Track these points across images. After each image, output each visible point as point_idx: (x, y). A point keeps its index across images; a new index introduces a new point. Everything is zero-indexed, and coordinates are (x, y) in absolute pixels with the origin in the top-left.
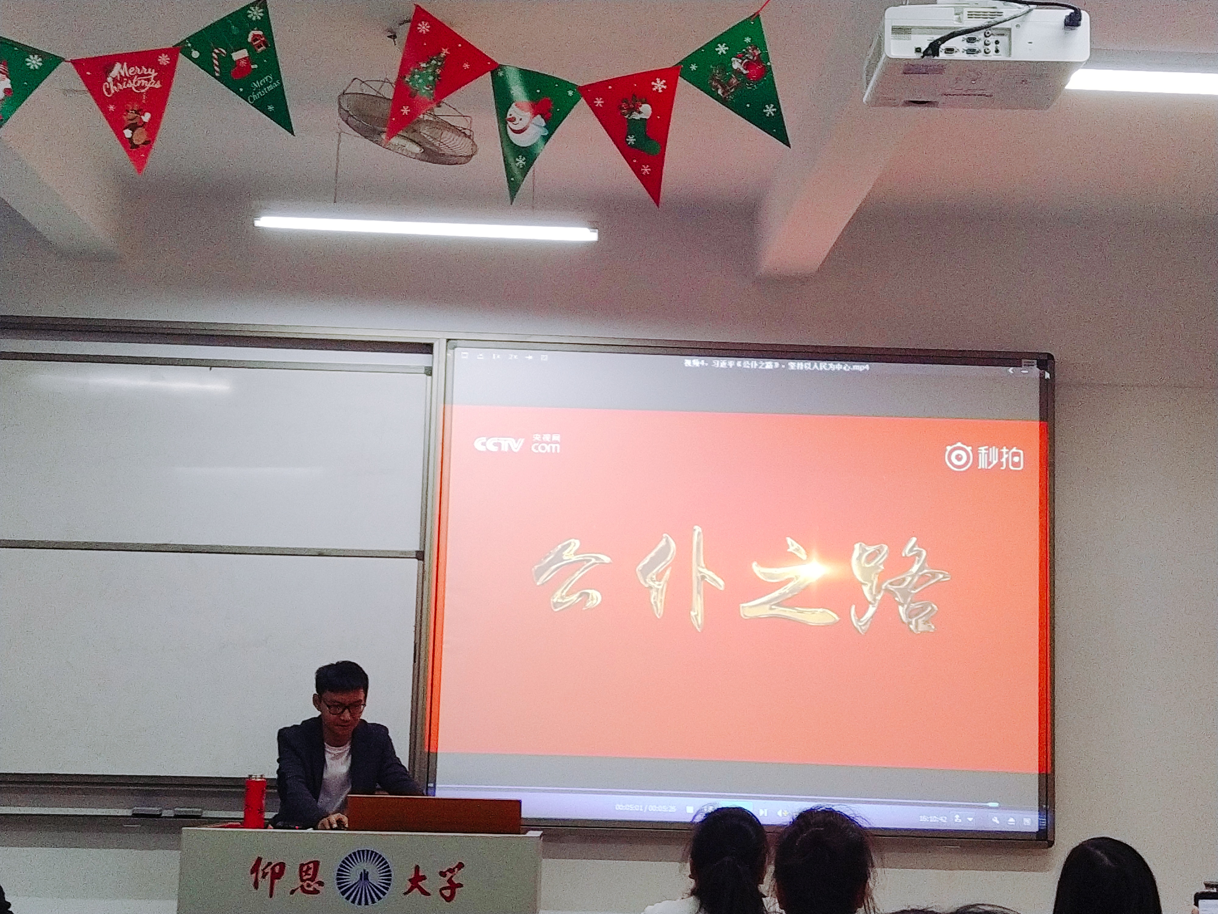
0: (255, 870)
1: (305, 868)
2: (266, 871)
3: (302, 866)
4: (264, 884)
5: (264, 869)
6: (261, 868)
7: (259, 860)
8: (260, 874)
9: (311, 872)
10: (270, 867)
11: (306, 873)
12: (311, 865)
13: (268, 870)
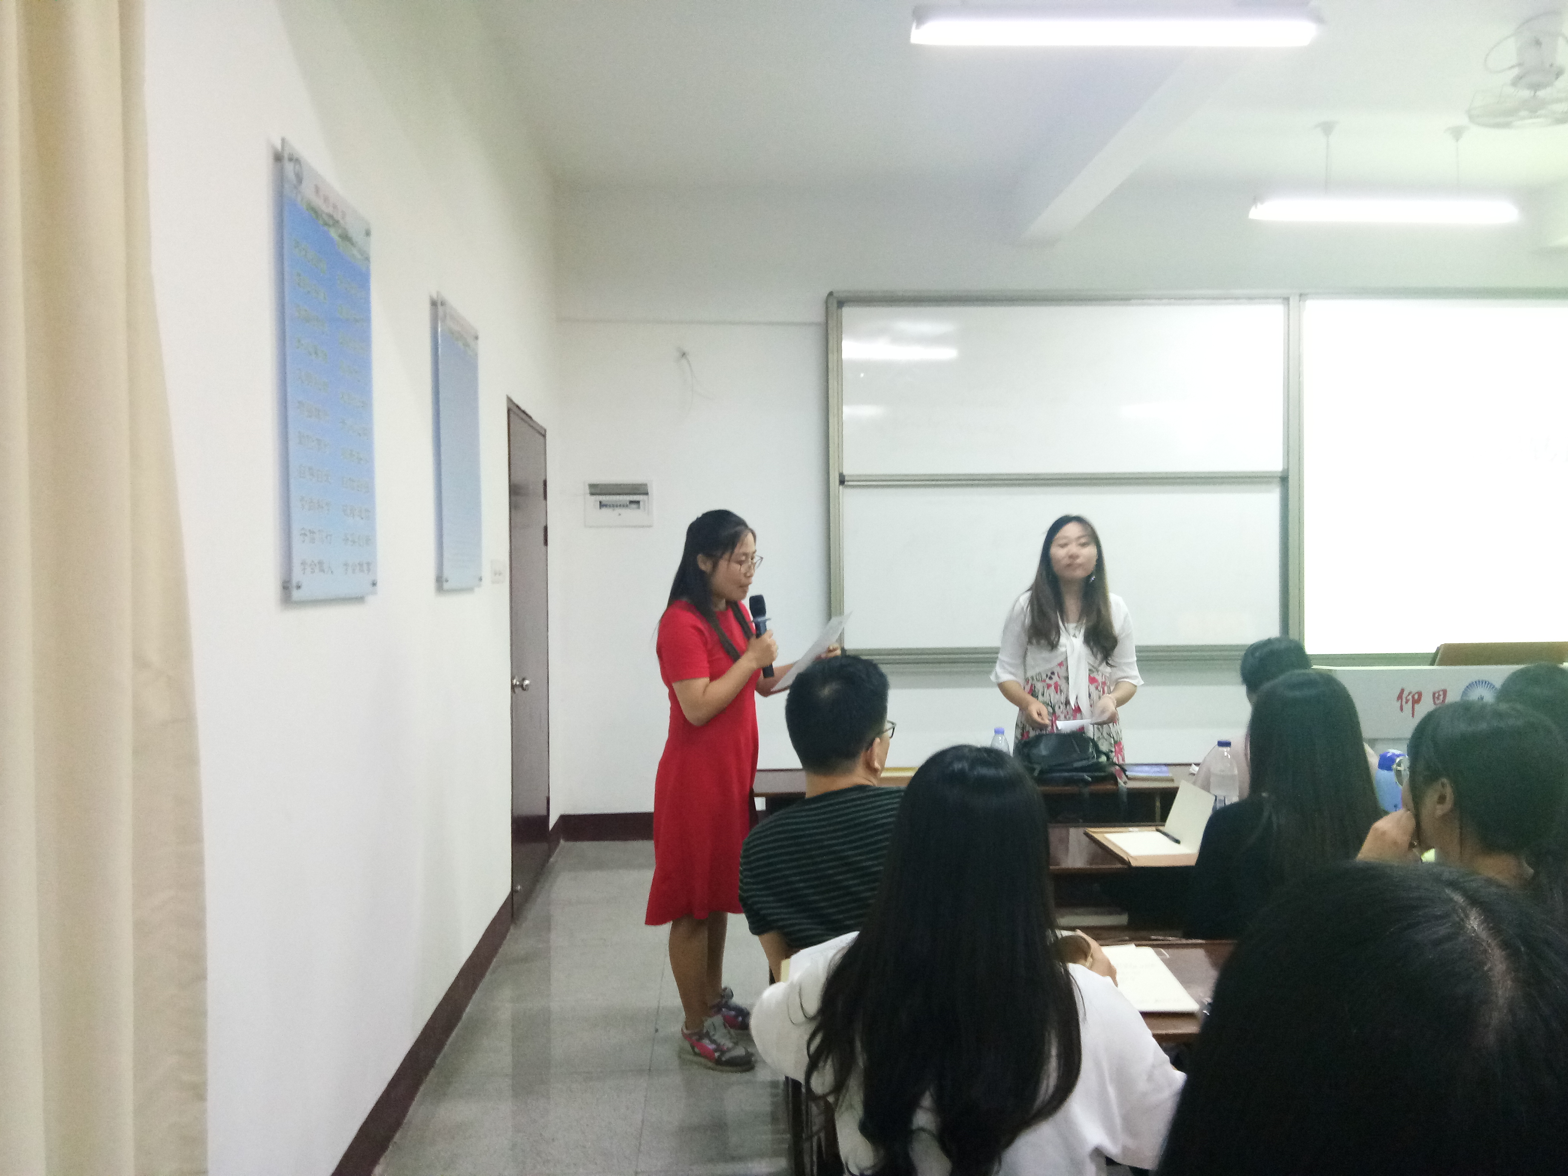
0: (1400, 697)
1: (1436, 695)
2: (1408, 698)
3: (1434, 694)
4: (1408, 707)
5: (1407, 697)
6: (1404, 696)
7: (1402, 691)
8: (1404, 700)
9: (1441, 697)
10: (1411, 695)
11: (1438, 698)
12: (1441, 693)
13: (1410, 697)
